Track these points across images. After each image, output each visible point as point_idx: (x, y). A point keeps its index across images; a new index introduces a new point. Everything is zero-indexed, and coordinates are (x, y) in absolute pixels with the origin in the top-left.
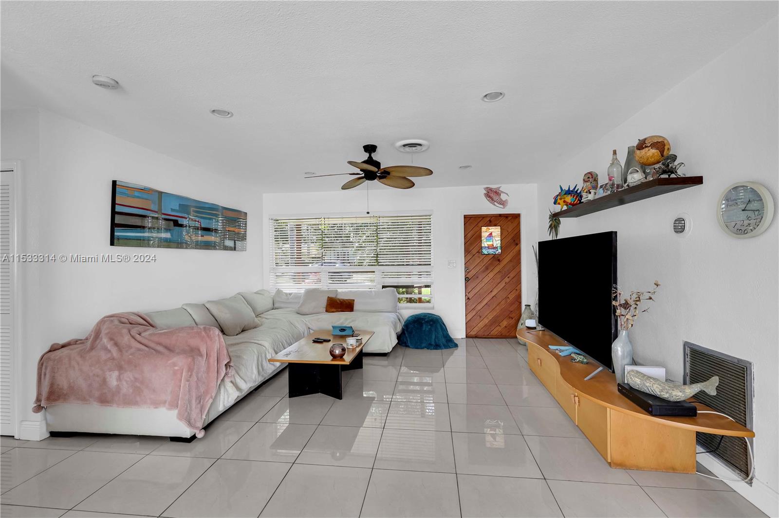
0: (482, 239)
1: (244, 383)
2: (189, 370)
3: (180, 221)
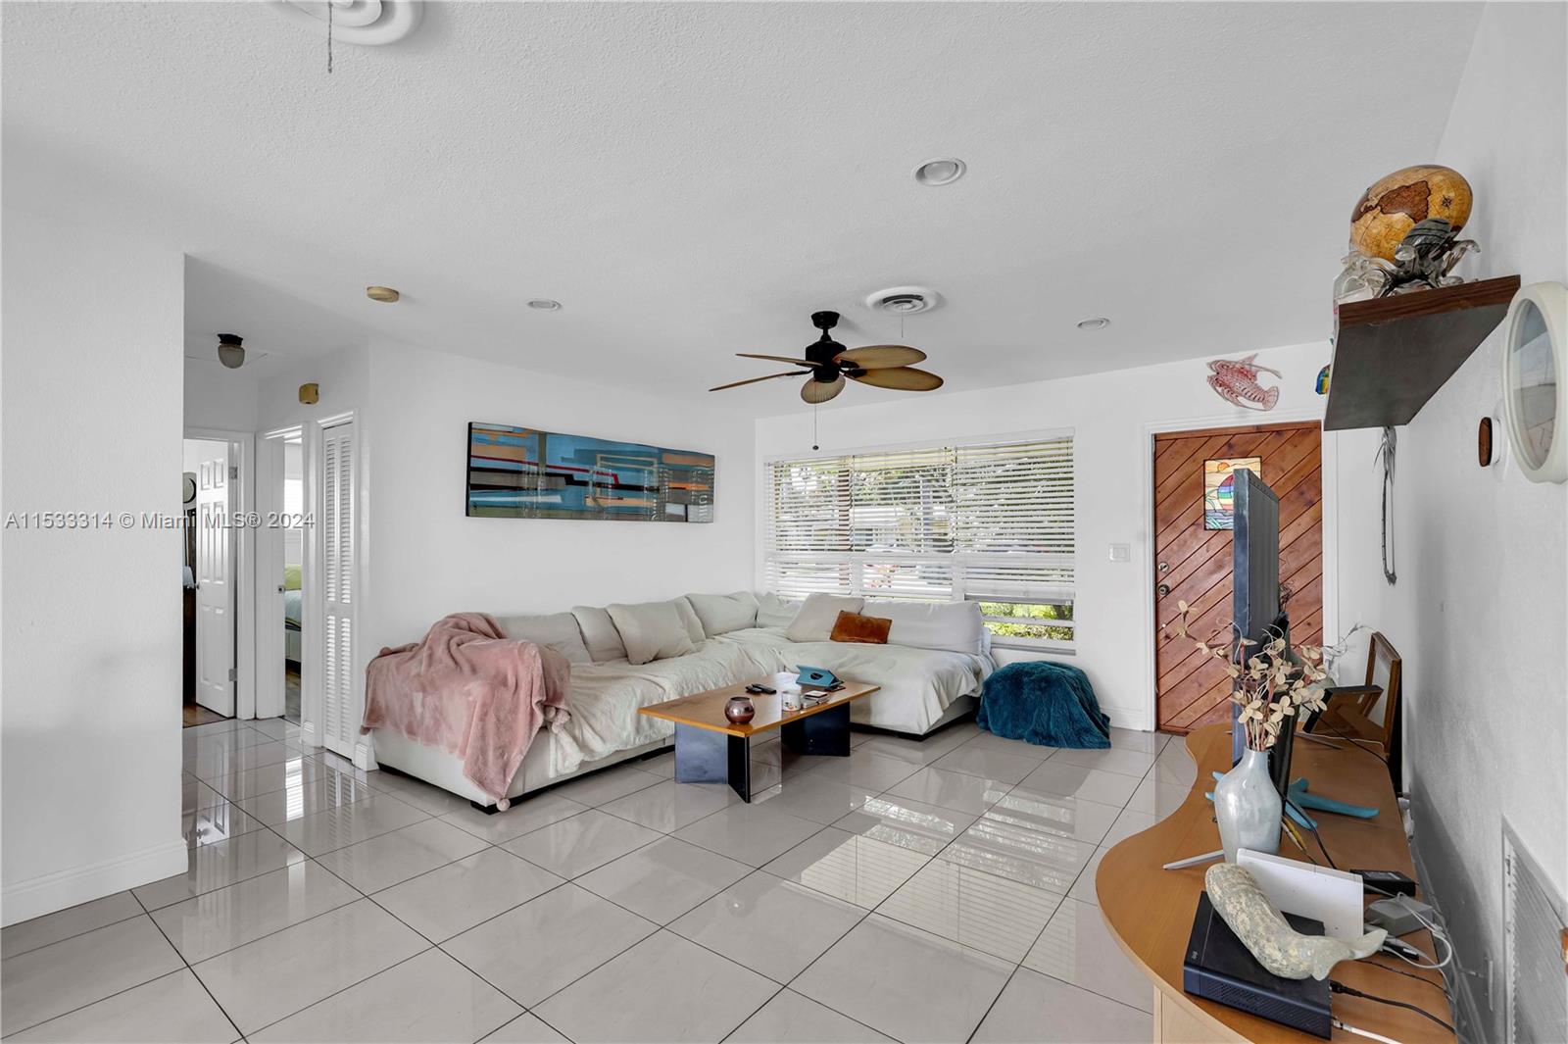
0: (1207, 490)
1: (600, 742)
2: (484, 705)
3: (577, 476)
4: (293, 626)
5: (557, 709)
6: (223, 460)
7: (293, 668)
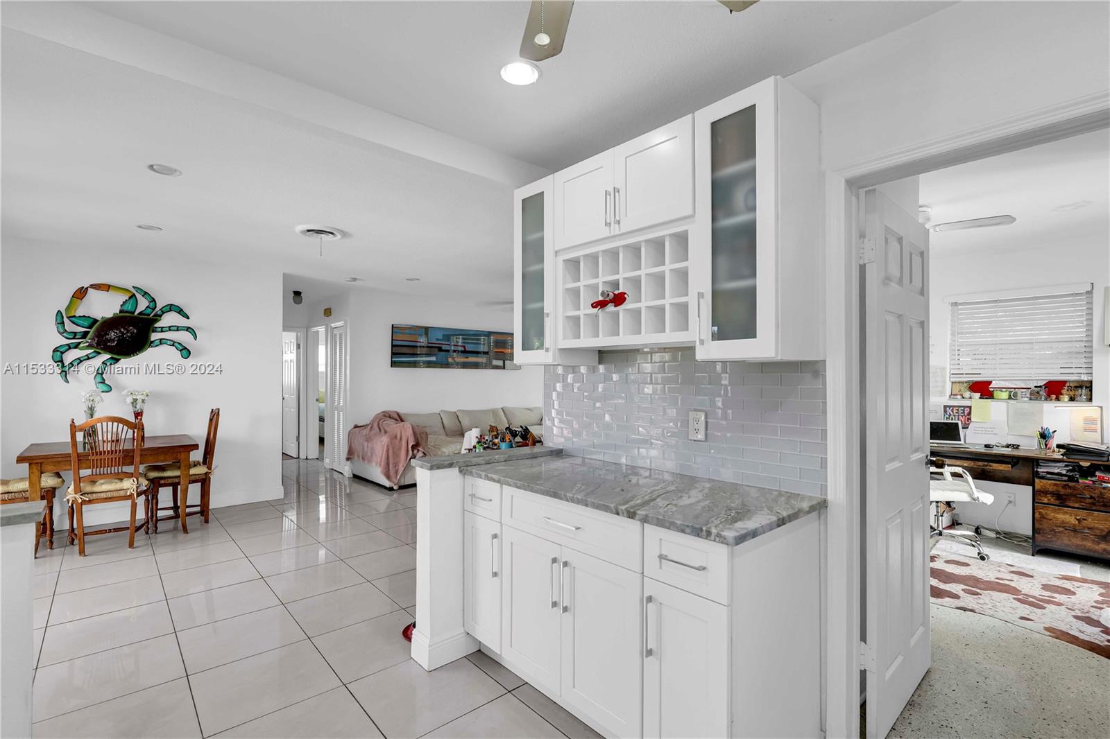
2: (388, 446)
3: (444, 347)
4: (322, 419)
5: (418, 450)
6: (294, 341)
7: (322, 440)
